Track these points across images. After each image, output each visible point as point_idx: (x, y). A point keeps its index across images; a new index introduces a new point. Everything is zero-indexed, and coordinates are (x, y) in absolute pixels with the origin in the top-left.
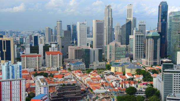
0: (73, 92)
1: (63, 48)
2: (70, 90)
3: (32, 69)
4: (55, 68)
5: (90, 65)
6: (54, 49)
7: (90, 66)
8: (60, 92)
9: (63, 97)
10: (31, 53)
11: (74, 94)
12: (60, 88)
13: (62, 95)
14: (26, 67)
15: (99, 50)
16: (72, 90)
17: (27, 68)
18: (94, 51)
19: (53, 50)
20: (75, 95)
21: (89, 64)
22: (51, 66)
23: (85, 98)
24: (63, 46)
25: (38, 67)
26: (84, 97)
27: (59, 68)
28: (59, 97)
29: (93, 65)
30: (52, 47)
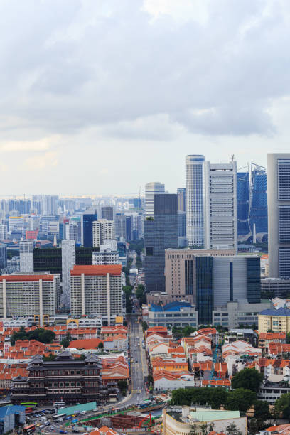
0: (75, 380)
1: (150, 257)
2: (67, 374)
3: (21, 322)
4: (96, 320)
5: (214, 312)
6: (105, 259)
7: (214, 317)
8: (37, 376)
9: (45, 391)
10: (35, 270)
11: (78, 385)
12: (36, 364)
13: (41, 386)
14: (5, 315)
15: (249, 260)
16: (72, 373)
17: (8, 317)
18: (231, 264)
19: (101, 262)
20: (82, 390)
21: (212, 309)
22: (83, 313)
23: (114, 400)
24: (152, 249)
25: (41, 315)
26: (109, 397)
27: (109, 320)
28: (33, 393)
29: (227, 314)
30: (102, 252)
